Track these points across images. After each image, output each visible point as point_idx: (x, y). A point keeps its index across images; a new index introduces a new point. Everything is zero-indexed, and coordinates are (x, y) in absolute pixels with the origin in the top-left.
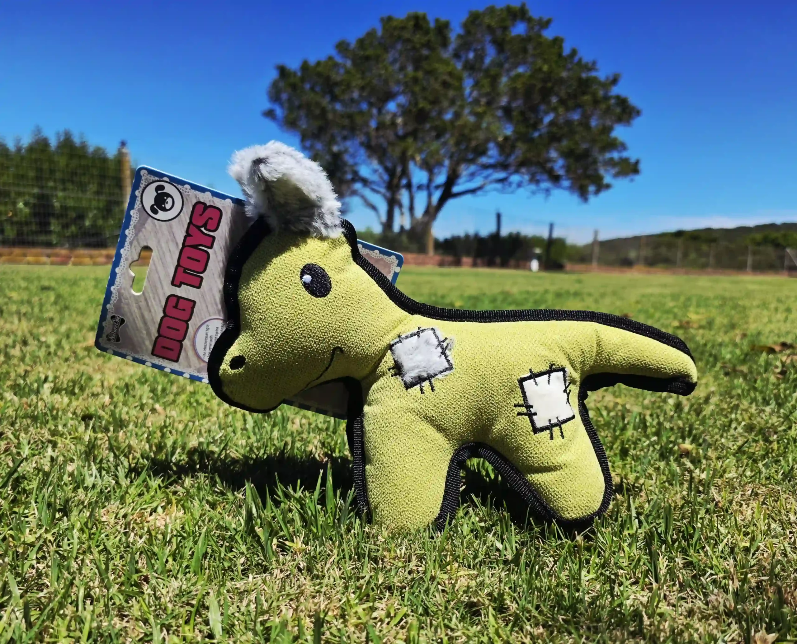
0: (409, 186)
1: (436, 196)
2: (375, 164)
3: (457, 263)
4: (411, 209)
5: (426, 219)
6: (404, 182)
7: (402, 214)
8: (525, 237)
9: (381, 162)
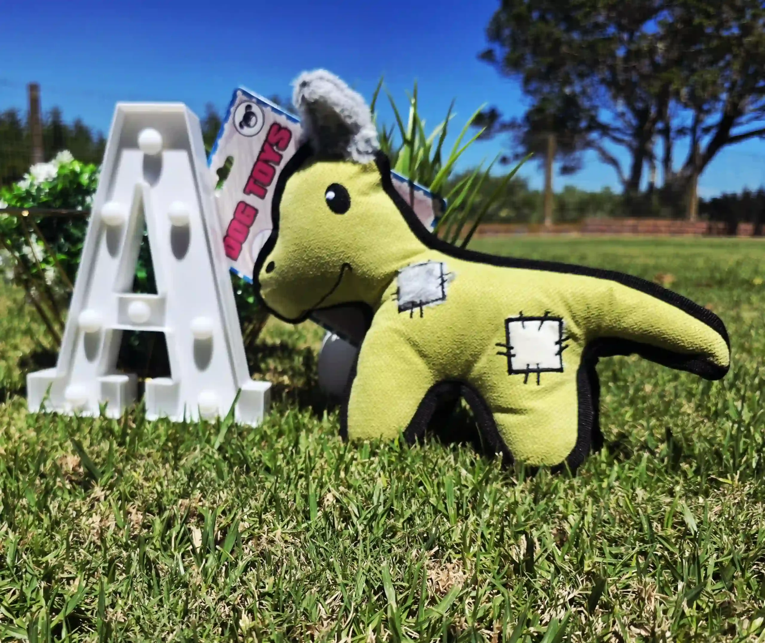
0: (666, 132)
1: (705, 141)
2: (621, 106)
3: (732, 231)
4: (667, 160)
5: (688, 173)
6: (660, 125)
7: (653, 168)
9: (629, 103)
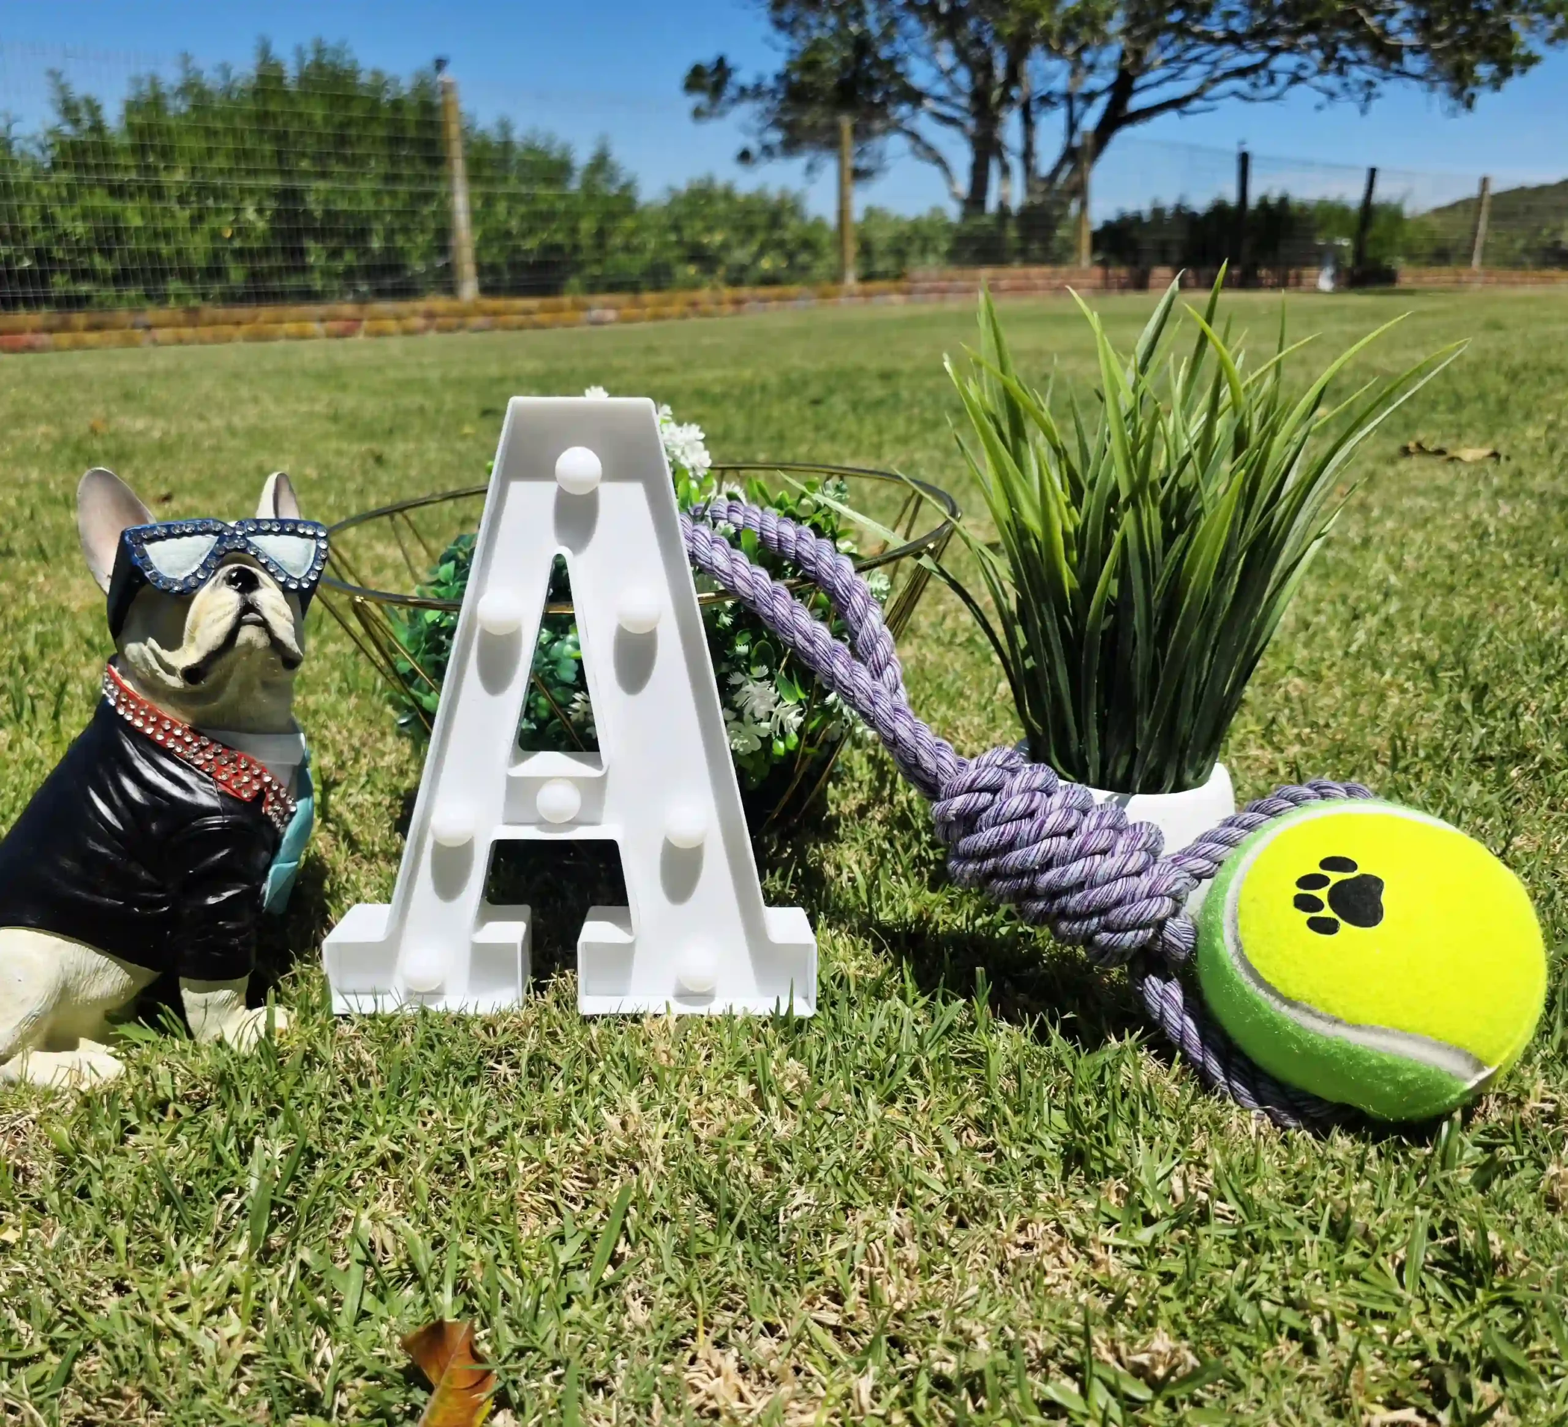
0: (1024, 104)
2: (946, 56)
3: (1140, 282)
4: (1028, 155)
7: (1006, 171)
8: (1303, 208)
9: (960, 51)
